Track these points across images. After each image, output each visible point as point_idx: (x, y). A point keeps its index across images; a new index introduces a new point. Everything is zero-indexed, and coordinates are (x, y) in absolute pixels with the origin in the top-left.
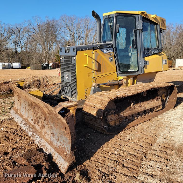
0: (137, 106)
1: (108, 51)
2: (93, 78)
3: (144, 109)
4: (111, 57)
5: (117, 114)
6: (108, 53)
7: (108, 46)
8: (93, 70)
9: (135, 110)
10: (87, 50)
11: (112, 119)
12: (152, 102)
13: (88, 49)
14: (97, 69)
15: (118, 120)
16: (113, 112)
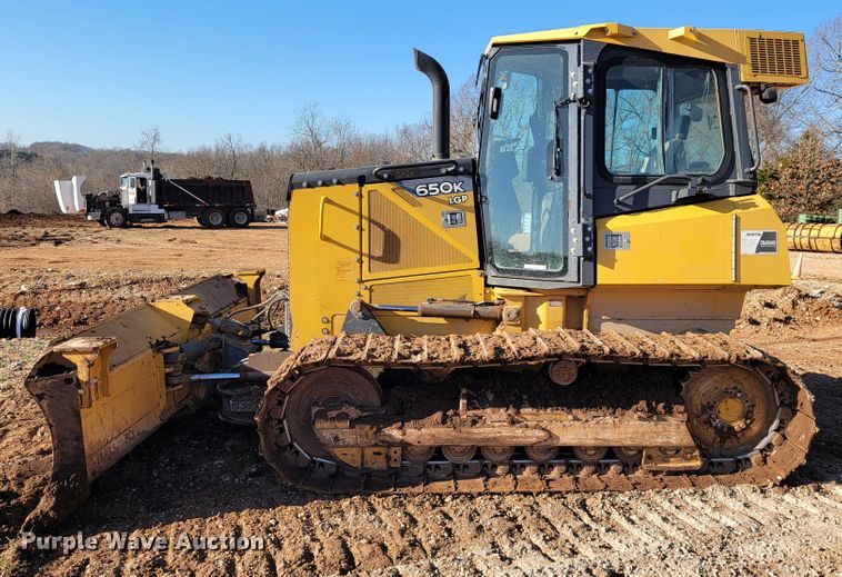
0: (496, 417)
1: (439, 187)
2: (361, 281)
3: (538, 438)
4: (453, 209)
5: (368, 427)
6: (439, 197)
7: (444, 171)
8: (358, 256)
9: (474, 430)
10: (333, 184)
11: (344, 438)
12: (609, 419)
13: (339, 183)
14: (378, 252)
15: (383, 450)
16: (353, 412)
